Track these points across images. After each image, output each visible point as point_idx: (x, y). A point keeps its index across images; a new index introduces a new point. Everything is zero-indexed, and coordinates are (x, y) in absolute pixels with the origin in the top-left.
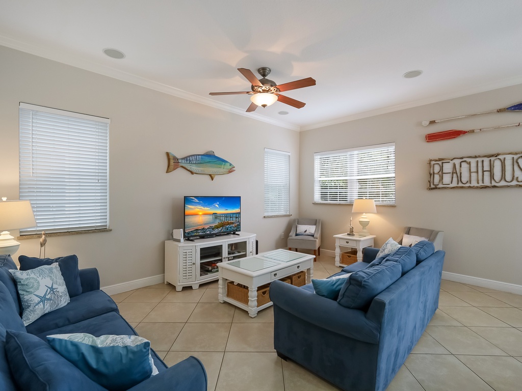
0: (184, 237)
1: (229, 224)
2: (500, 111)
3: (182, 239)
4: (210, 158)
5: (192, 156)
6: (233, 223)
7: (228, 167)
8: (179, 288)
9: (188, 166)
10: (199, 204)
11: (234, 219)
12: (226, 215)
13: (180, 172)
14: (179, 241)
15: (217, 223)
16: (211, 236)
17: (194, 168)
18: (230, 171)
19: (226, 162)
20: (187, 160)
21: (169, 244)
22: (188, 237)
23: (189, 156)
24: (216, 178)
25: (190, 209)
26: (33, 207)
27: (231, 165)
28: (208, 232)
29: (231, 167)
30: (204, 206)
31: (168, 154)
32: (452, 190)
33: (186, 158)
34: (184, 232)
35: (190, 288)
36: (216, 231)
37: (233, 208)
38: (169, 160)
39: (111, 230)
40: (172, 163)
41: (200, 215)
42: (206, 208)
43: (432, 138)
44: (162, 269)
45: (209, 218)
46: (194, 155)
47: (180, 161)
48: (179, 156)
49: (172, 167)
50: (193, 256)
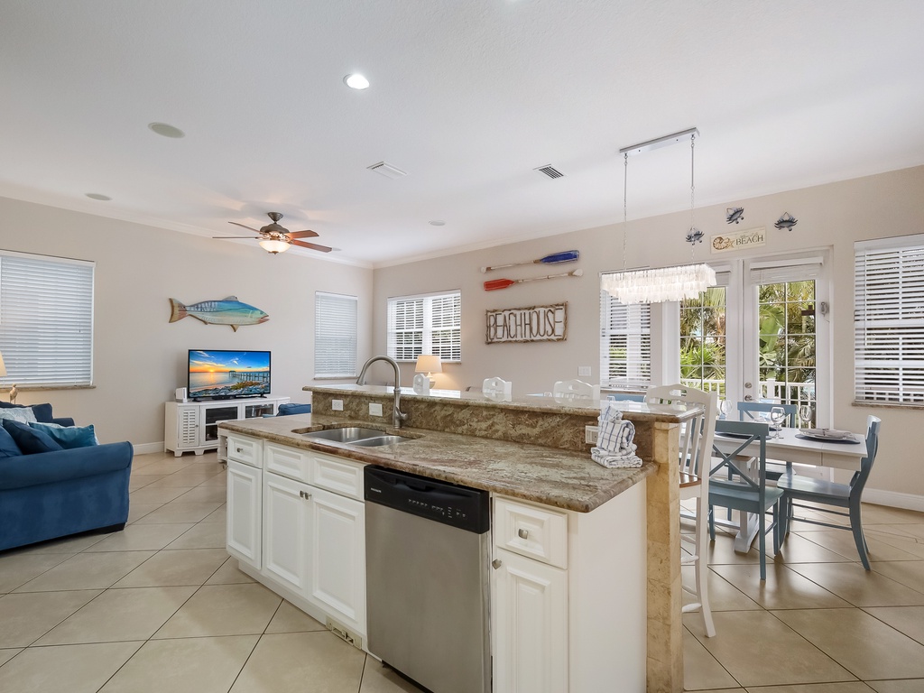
0: (189, 397)
1: (252, 384)
2: (536, 262)
3: (185, 399)
4: (232, 305)
5: (204, 302)
6: (259, 384)
7: (258, 315)
8: (178, 453)
9: (199, 315)
10: (209, 359)
11: (261, 379)
12: (249, 374)
13: (187, 321)
14: (181, 401)
15: (235, 383)
16: (226, 398)
17: (208, 317)
18: (263, 320)
19: (256, 309)
20: (198, 308)
21: (170, 406)
22: (194, 398)
23: (201, 303)
24: (240, 329)
25: (196, 365)
26: (4, 359)
27: (262, 313)
28: (223, 394)
29: (262, 316)
30: (217, 362)
31: (171, 301)
32: (503, 345)
33: (196, 306)
34: (189, 393)
35: (192, 453)
36: (234, 392)
37: (259, 366)
38: (173, 307)
39: (94, 387)
40: (178, 311)
41: (211, 373)
42: (219, 365)
43: (490, 286)
44: (162, 436)
45: (226, 377)
46: (207, 302)
47: (188, 309)
48: (185, 303)
49: (176, 316)
50: (197, 417)
